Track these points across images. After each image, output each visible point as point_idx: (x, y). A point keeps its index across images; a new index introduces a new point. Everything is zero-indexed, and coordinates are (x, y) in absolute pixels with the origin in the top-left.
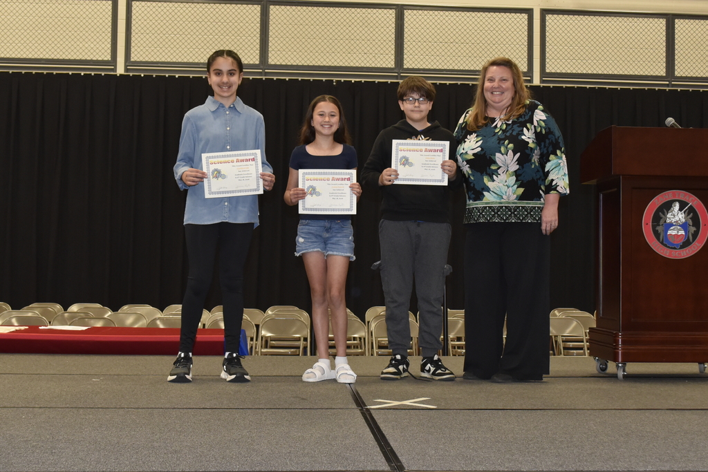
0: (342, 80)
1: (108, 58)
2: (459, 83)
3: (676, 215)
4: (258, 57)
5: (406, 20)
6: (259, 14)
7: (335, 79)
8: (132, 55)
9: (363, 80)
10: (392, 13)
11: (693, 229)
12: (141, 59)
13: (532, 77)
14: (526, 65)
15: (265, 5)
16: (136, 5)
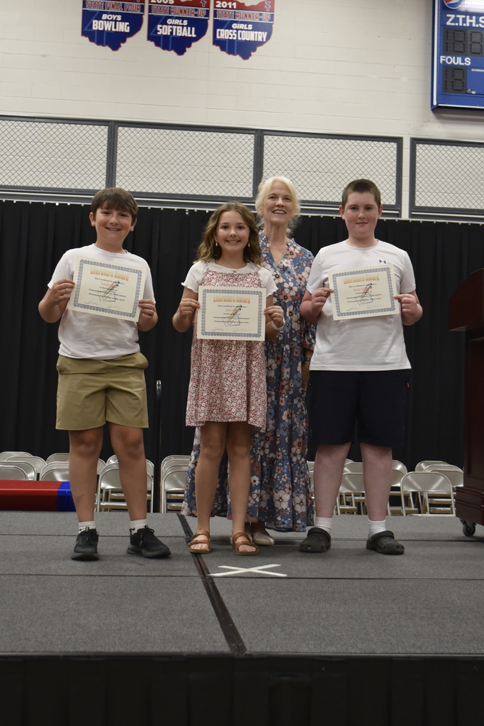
0: (196, 209)
2: (322, 215)
4: (104, 182)
5: (266, 146)
6: (106, 136)
7: (187, 209)
10: (250, 140)
13: (400, 211)
14: (394, 198)
15: (113, 126)
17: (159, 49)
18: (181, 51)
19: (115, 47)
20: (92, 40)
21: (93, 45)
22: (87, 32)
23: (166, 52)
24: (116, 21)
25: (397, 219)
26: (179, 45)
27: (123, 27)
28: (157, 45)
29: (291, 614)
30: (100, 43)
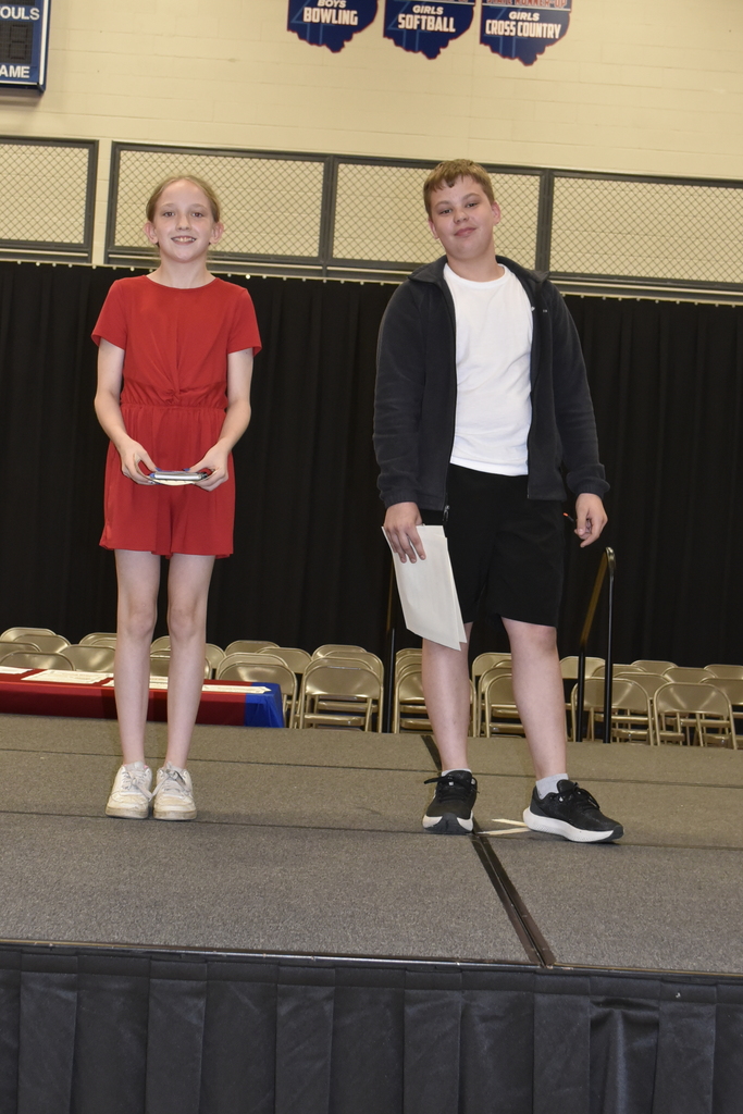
1: (79, 239)
2: (639, 298)
4: (316, 246)
5: (557, 193)
6: (321, 177)
8: (118, 236)
10: (534, 183)
12: (131, 244)
15: (331, 163)
16: (125, 155)
17: (400, 51)
18: (432, 53)
19: (336, 47)
20: (302, 36)
21: (304, 44)
22: (296, 25)
23: (411, 54)
24: (338, 9)
26: (430, 44)
27: (349, 18)
28: (398, 43)
29: (617, 903)
30: (314, 41)
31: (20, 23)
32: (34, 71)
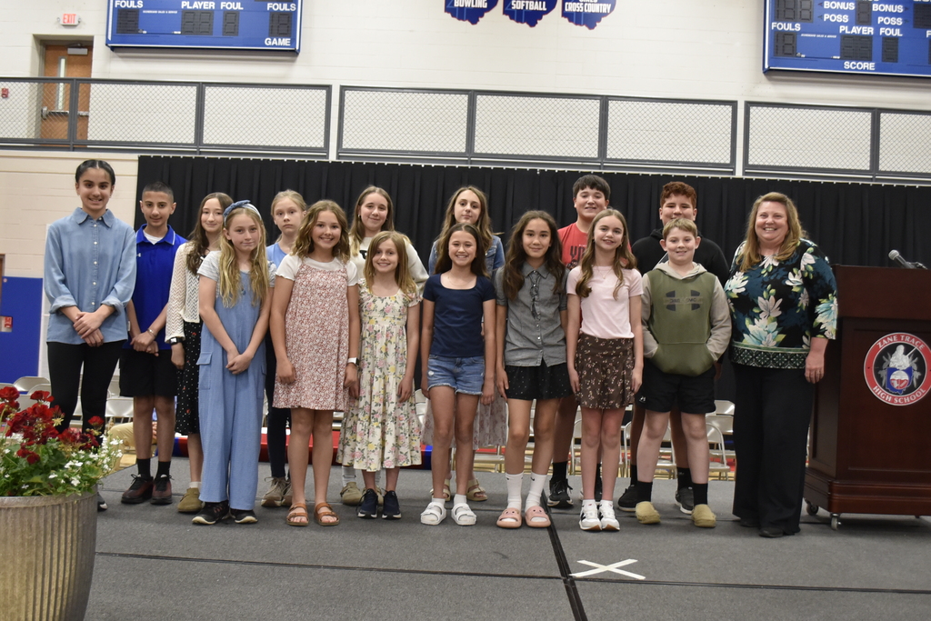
0: (546, 169)
1: (321, 144)
2: (662, 174)
3: (900, 360)
4: (464, 145)
5: (610, 110)
6: (466, 104)
7: (539, 169)
8: (344, 143)
9: (566, 170)
10: (596, 104)
11: (916, 375)
12: (352, 146)
13: (734, 169)
14: (729, 157)
15: (472, 95)
16: (348, 94)
17: (513, 22)
18: (532, 23)
19: (474, 21)
20: (453, 16)
21: (455, 20)
22: (450, 8)
23: (520, 24)
25: (731, 177)
26: (531, 18)
27: (481, 2)
28: (512, 18)
30: (461, 18)
31: (284, 13)
32: (293, 41)
